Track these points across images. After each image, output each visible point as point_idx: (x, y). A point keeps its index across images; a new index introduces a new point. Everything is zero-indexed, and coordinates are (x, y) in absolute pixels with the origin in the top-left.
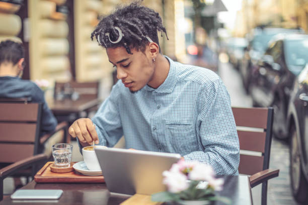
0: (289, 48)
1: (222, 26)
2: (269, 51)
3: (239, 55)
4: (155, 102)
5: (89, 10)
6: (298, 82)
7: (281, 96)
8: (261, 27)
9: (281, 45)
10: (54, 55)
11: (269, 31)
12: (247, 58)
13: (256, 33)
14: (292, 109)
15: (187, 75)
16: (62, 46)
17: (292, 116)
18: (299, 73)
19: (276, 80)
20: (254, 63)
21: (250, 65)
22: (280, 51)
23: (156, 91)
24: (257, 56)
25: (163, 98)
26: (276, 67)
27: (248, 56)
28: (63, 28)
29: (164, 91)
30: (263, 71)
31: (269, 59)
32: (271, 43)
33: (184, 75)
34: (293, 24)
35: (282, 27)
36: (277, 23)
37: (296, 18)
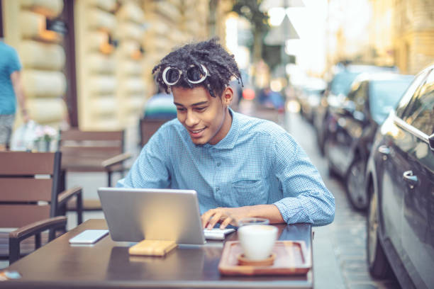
0: (377, 89)
1: (292, 60)
2: (352, 96)
3: (313, 101)
6: (380, 133)
7: (363, 152)
8: (345, 63)
9: (366, 87)
10: (44, 96)
11: (354, 69)
12: (324, 105)
13: (337, 70)
14: (371, 166)
16: (56, 82)
17: (371, 175)
18: (382, 123)
19: (357, 133)
20: (333, 112)
21: (327, 116)
22: (364, 94)
24: (337, 101)
26: (359, 116)
27: (326, 102)
28: (57, 55)
30: (343, 122)
31: (349, 105)
32: (355, 85)
34: (389, 60)
35: (373, 64)
36: (368, 58)
37: (394, 53)
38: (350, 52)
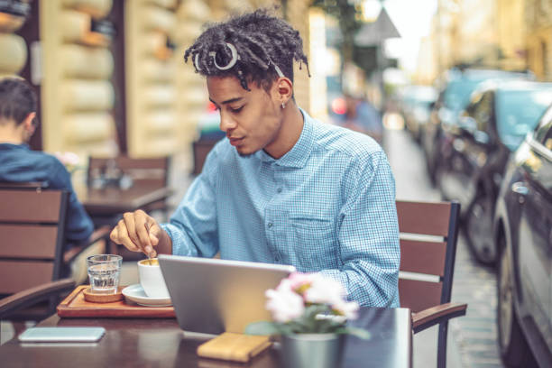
0: (504, 104)
1: (394, 64)
2: (471, 110)
3: (421, 116)
4: (275, 180)
5: (151, 29)
6: (514, 163)
7: (488, 186)
8: (461, 67)
9: (491, 99)
10: (87, 110)
11: (473, 75)
12: (435, 122)
13: (451, 77)
14: (501, 209)
15: (330, 141)
16: (101, 93)
17: (501, 221)
18: (517, 148)
19: (479, 159)
20: (446, 131)
21: (439, 134)
22: (488, 109)
23: (278, 162)
24: (451, 118)
25: (288, 176)
26: (482, 137)
27: (437, 117)
28: (104, 62)
29: (291, 164)
30: (460, 145)
31: (470, 124)
32: (475, 96)
33: (325, 140)
34: (520, 63)
35: (499, 68)
36: (492, 61)
37: (525, 54)
38: (468, 52)
